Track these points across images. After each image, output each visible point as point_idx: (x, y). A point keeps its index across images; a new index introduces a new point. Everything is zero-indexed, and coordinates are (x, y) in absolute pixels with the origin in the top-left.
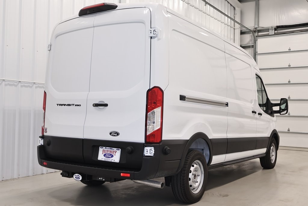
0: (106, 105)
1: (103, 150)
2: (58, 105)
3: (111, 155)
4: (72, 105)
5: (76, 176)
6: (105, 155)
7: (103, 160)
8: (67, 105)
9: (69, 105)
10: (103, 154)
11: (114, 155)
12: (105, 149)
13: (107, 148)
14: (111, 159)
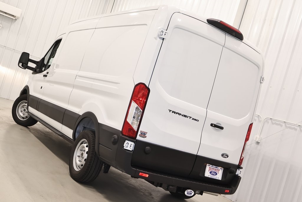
0: (222, 128)
1: (210, 168)
2: (170, 111)
3: (215, 173)
4: (189, 118)
5: (188, 192)
6: (211, 172)
7: (210, 177)
8: (182, 116)
9: (185, 116)
10: (210, 171)
11: (218, 173)
12: (211, 167)
13: (214, 166)
14: (215, 176)
